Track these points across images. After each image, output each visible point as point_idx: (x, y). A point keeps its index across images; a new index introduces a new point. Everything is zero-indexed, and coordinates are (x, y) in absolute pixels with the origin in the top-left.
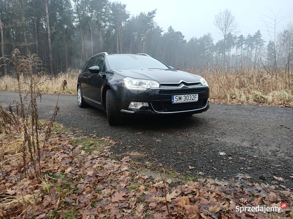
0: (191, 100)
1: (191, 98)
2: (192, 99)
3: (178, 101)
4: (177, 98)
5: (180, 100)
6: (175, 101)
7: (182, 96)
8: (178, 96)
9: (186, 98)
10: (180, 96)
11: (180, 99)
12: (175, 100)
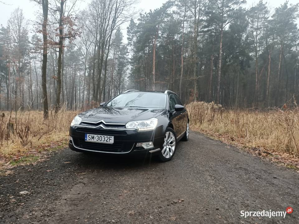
0: (105, 142)
1: (104, 139)
2: (106, 140)
3: (91, 140)
4: (89, 136)
5: (93, 140)
6: (88, 140)
7: (95, 136)
8: (91, 135)
9: (99, 138)
10: (93, 135)
11: (93, 138)
12: (88, 138)
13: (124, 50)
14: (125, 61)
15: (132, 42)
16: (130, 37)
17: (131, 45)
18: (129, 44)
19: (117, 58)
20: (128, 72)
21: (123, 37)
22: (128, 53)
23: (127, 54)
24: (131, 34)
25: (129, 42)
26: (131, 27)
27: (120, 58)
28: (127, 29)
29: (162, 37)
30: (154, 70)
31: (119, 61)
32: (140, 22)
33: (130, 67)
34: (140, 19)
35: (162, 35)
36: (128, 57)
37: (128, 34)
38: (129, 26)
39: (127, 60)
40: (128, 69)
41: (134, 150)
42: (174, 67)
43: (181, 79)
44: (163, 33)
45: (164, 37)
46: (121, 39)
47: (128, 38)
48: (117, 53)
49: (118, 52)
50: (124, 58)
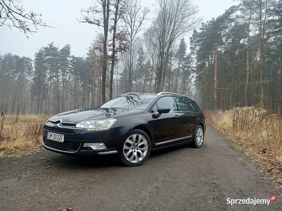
2: (59, 139)
5: (51, 138)
6: (48, 137)
7: (53, 134)
9: (55, 136)
10: (51, 133)
13: (188, 60)
14: (190, 69)
15: (195, 51)
16: (193, 46)
17: (194, 54)
18: (192, 53)
19: (181, 68)
20: (194, 80)
21: (187, 47)
22: (193, 61)
23: (192, 63)
24: (194, 44)
25: (192, 51)
26: (194, 37)
27: (185, 67)
28: (190, 39)
29: (227, 43)
30: (216, 77)
31: (183, 70)
32: (202, 31)
33: (195, 75)
34: (202, 28)
35: (226, 41)
36: (192, 65)
37: (191, 43)
38: (192, 36)
39: (191, 68)
40: (193, 77)
41: (82, 151)
42: (240, 73)
43: (247, 85)
44: (227, 39)
45: (229, 43)
46: (185, 50)
47: (191, 48)
48: (182, 63)
49: (182, 61)
50: (188, 67)
